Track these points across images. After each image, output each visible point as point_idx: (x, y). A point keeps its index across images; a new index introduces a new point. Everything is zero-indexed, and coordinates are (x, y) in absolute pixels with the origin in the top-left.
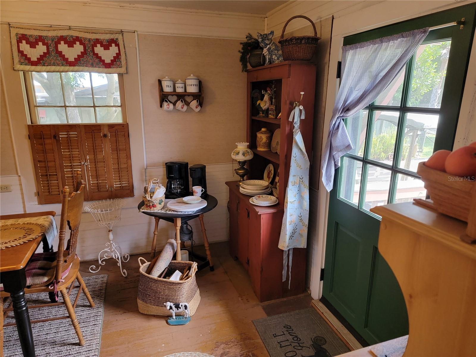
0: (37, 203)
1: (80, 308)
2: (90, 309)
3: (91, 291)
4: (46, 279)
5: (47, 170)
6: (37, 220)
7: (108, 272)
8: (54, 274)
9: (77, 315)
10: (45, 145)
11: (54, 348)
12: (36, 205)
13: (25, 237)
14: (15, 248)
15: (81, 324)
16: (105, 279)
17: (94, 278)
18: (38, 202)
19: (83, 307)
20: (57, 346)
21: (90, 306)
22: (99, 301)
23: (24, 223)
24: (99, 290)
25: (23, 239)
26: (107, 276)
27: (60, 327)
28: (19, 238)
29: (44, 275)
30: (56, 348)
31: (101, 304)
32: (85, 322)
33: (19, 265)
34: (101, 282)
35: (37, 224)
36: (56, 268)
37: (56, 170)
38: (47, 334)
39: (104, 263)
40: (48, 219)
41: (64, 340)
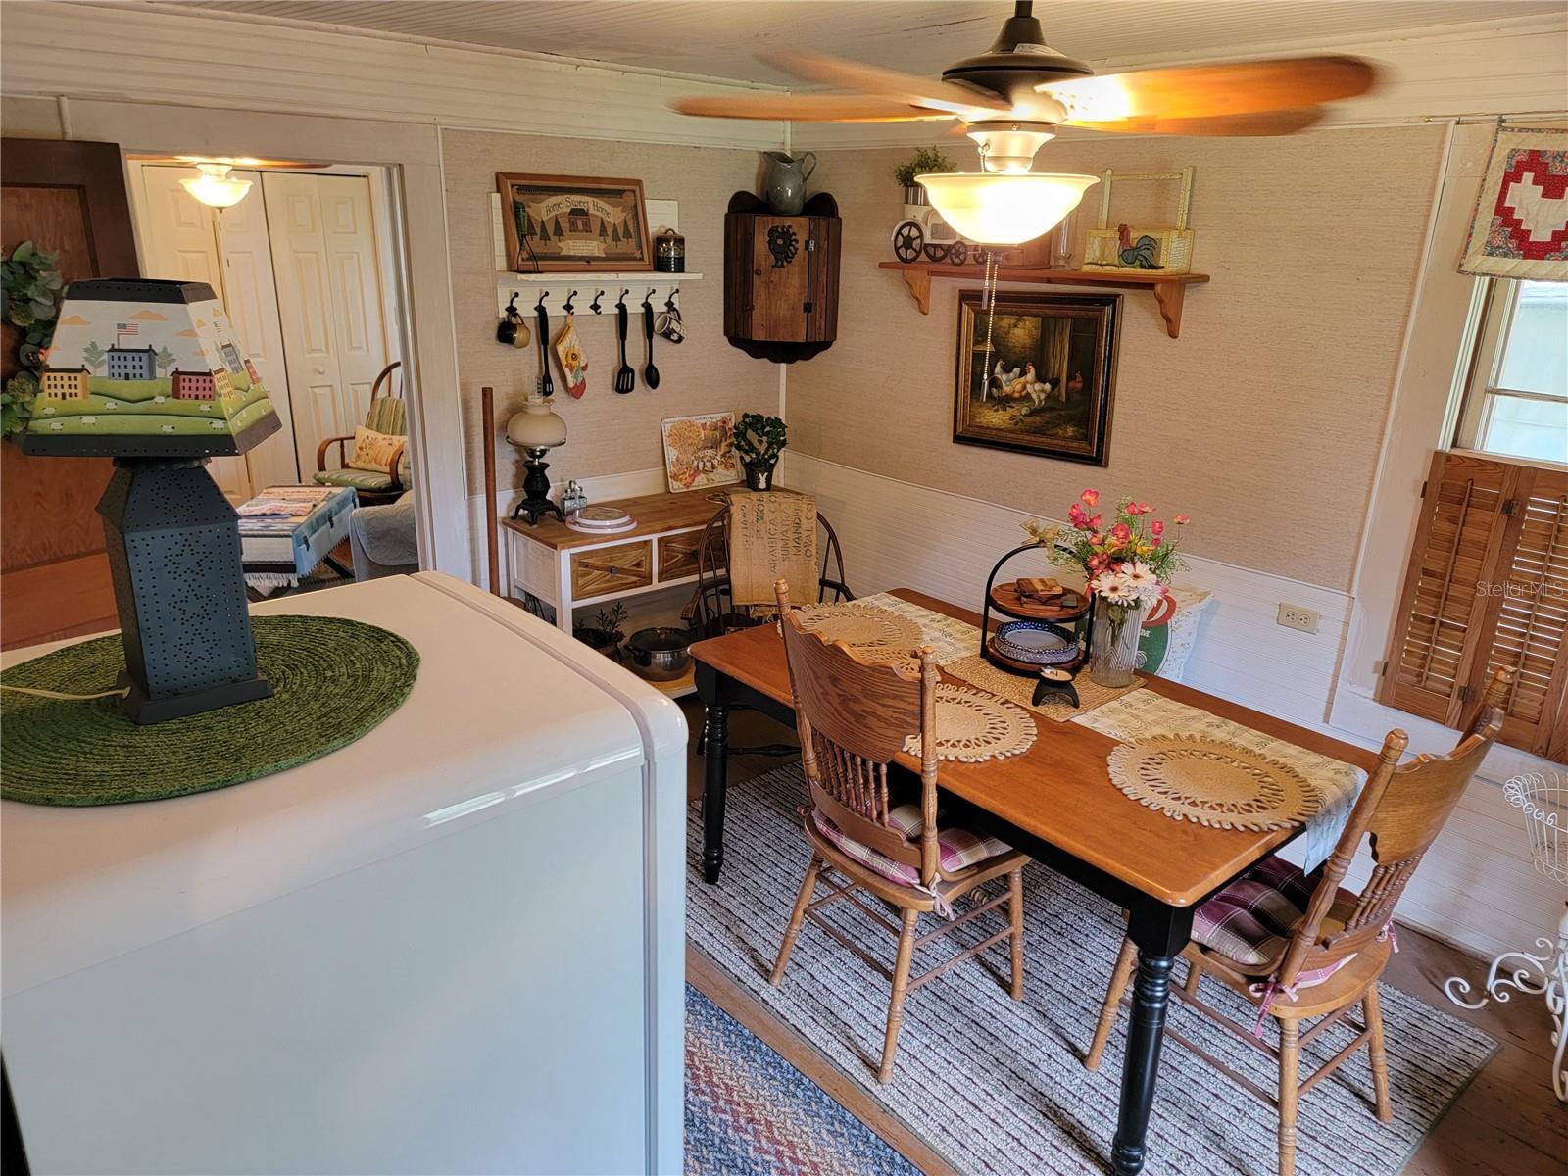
0: (1371, 694)
1: (1344, 1090)
2: (1369, 1119)
3: (1409, 1062)
4: (1252, 957)
5: (1439, 607)
6: (1316, 765)
7: (1506, 1035)
8: (1277, 960)
9: (1324, 1107)
10: (1463, 525)
11: (1209, 1150)
12: (1365, 697)
13: (1247, 809)
14: (1203, 831)
15: (1317, 1144)
16: (1481, 1054)
17: (1445, 1024)
18: (1375, 694)
19: (1353, 1096)
20: (1220, 1153)
21: (1374, 1109)
22: (1412, 1115)
23: (1274, 760)
24: (1436, 1077)
25: (1239, 813)
26: (1491, 1047)
27: (1258, 1105)
28: (1233, 805)
29: (1253, 941)
30: (1214, 1157)
31: (1414, 1132)
32: (1332, 1150)
33: (1177, 894)
34: (1457, 1055)
35: (1303, 783)
36: (1289, 948)
37: (1468, 615)
38: (1216, 1095)
39: (1504, 997)
40: (1345, 780)
41: (1245, 1150)
